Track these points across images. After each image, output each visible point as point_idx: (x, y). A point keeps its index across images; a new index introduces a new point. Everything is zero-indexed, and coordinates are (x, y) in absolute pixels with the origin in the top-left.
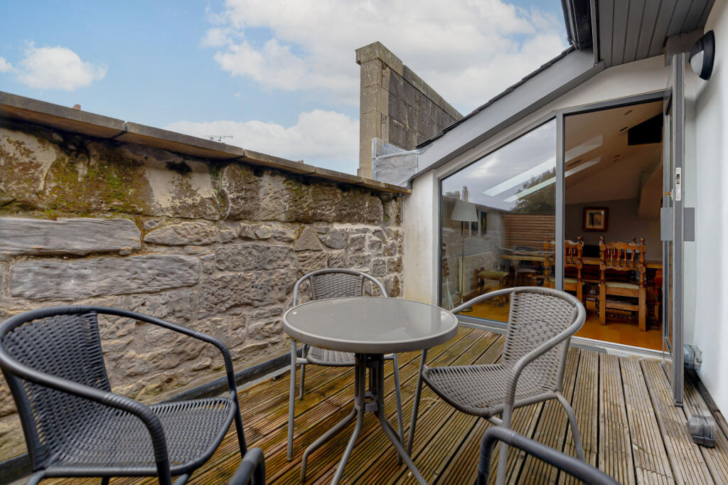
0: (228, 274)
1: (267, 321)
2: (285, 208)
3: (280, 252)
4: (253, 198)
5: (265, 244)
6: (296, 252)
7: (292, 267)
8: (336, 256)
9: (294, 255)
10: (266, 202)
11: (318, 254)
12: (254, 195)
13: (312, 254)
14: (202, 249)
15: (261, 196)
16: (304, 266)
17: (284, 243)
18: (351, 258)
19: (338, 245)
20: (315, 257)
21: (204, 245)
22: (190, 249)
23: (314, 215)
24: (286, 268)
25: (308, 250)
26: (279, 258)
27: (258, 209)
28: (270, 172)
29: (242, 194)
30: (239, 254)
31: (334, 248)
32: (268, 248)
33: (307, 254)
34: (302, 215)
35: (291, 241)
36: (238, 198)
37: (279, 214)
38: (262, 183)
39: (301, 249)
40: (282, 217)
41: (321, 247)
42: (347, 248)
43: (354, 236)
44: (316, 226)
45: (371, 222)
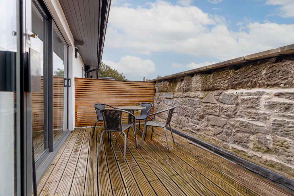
0: (185, 106)
1: (194, 124)
2: (200, 86)
3: (197, 102)
4: (190, 84)
5: (193, 99)
6: (204, 103)
7: (202, 108)
8: (226, 108)
9: (203, 104)
10: (194, 85)
11: (213, 105)
12: (191, 83)
13: (210, 105)
14: (180, 99)
15: (192, 83)
16: (206, 109)
17: (199, 99)
18: (241, 112)
19: (227, 101)
20: (212, 106)
21: (181, 98)
22: (179, 99)
23: (213, 87)
24: (199, 108)
25: (209, 102)
26: (197, 104)
27: (191, 88)
28: (195, 74)
29: (187, 84)
30: (187, 101)
31: (225, 104)
32: (194, 100)
33: (208, 104)
34: (207, 88)
35: (202, 98)
36: (186, 85)
37: (198, 88)
38: (192, 79)
39: (205, 102)
40: (200, 89)
41: (216, 102)
42: (238, 104)
43: (245, 97)
44: (216, 92)
45: (272, 86)
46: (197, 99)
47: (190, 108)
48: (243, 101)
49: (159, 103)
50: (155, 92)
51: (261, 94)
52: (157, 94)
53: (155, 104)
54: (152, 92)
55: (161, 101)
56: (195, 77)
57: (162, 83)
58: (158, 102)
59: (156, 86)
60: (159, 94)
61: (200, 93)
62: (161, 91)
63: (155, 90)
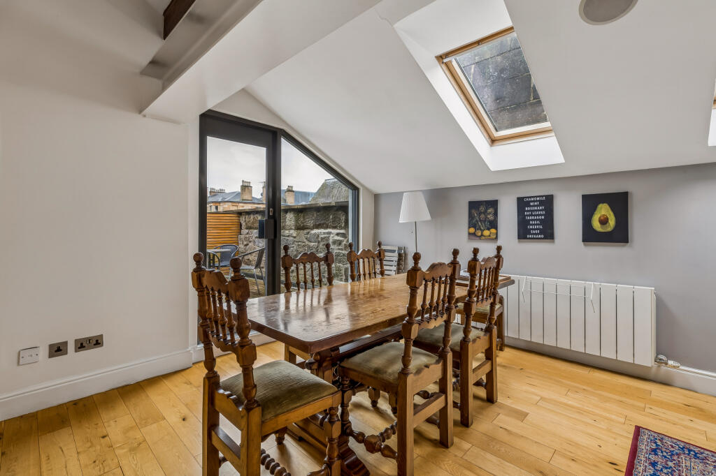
2: (293, 224)
3: (291, 241)
6: (296, 242)
7: (295, 248)
10: (288, 223)
16: (298, 248)
19: (312, 240)
20: (302, 245)
23: (303, 226)
26: (291, 244)
33: (300, 243)
34: (299, 226)
39: (298, 241)
40: (293, 228)
41: (305, 240)
42: (319, 242)
43: (322, 236)
44: (306, 231)
45: (335, 228)
46: (292, 238)
48: (322, 238)
49: (247, 245)
50: (241, 229)
52: (244, 231)
53: (241, 246)
54: (235, 228)
55: (250, 242)
56: (288, 214)
57: (252, 217)
58: (245, 243)
59: (242, 219)
60: (247, 231)
61: (294, 233)
62: (249, 228)
63: (241, 225)
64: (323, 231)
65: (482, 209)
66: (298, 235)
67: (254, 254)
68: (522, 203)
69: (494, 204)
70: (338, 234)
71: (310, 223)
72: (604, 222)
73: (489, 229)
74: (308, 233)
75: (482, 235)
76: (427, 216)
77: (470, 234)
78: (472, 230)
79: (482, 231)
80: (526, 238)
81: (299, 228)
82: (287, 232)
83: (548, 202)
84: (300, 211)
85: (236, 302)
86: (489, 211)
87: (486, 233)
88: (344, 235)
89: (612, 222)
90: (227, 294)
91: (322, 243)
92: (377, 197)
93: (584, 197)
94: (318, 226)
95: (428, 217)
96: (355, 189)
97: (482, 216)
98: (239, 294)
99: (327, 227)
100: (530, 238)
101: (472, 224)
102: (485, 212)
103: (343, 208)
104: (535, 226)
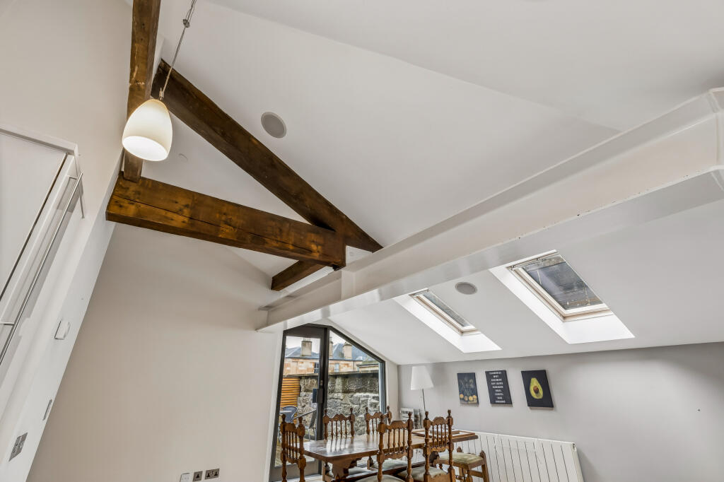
19: (355, 403)
23: (348, 389)
40: (341, 391)
41: (350, 403)
42: (360, 404)
43: (363, 399)
44: (350, 394)
45: (371, 392)
46: (339, 401)
47: (333, 410)
48: (362, 401)
49: (304, 406)
50: (300, 391)
51: (368, 397)
52: (303, 394)
53: (299, 407)
54: (295, 391)
55: (307, 403)
56: (338, 379)
57: (310, 380)
58: (303, 404)
59: (302, 382)
60: (305, 393)
61: (341, 395)
62: (307, 391)
63: (300, 388)
64: (362, 394)
65: (466, 379)
66: (344, 397)
67: (309, 416)
68: (489, 375)
69: (472, 376)
70: (374, 398)
71: (353, 387)
72: (537, 391)
73: (472, 395)
74: (352, 396)
75: (468, 400)
76: (430, 384)
77: (460, 399)
78: (462, 396)
79: (468, 397)
80: (495, 403)
81: (346, 391)
82: (336, 395)
83: (503, 375)
84: (346, 377)
85: (300, 437)
86: (470, 381)
87: (471, 398)
88: (377, 398)
89: (541, 392)
90: (296, 434)
91: (362, 405)
92: (399, 367)
93: (523, 372)
94: (359, 391)
95: (432, 385)
96: (383, 362)
97: (467, 385)
98: (301, 433)
99: (366, 392)
100: (498, 403)
101: (461, 392)
102: (468, 382)
103: (375, 375)
104: (499, 394)
